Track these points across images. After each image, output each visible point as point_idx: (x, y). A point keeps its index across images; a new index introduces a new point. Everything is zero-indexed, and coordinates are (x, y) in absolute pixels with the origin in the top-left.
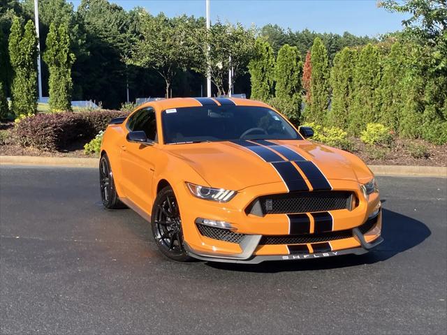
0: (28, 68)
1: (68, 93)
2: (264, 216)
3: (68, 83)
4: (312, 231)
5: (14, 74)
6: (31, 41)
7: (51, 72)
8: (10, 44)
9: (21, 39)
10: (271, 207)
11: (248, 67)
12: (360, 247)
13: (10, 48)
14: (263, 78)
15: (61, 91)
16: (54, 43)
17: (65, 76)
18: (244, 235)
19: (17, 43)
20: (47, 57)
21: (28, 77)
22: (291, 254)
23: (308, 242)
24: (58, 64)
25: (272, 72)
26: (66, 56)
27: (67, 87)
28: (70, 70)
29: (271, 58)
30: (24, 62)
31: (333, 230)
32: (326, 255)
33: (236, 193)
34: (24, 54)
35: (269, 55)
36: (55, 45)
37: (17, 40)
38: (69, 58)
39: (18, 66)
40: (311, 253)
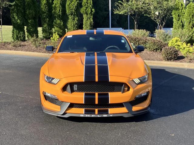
0: (74, 16)
1: (91, 27)
2: (71, 93)
3: (91, 22)
4: (97, 102)
5: (68, 18)
6: (75, 4)
7: (84, 17)
8: (66, 5)
9: (71, 3)
10: (76, 89)
11: (172, 14)
12: (128, 113)
13: (67, 7)
14: (179, 19)
15: (88, 26)
16: (86, 4)
17: (90, 19)
18: (63, 102)
19: (69, 4)
20: (82, 11)
21: (74, 19)
22: (85, 114)
23: (96, 108)
24: (87, 14)
25: (183, 16)
26: (90, 10)
27: (90, 24)
28: (92, 16)
29: (183, 9)
30: (72, 13)
31: (109, 103)
32: (105, 116)
33: (60, 80)
34: (72, 9)
35: (182, 8)
36: (86, 5)
37: (70, 3)
38: (92, 11)
39: (69, 15)
40: (96, 115)
